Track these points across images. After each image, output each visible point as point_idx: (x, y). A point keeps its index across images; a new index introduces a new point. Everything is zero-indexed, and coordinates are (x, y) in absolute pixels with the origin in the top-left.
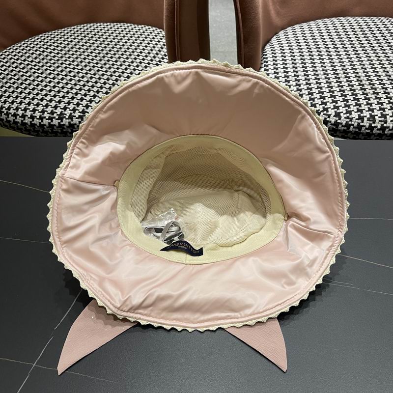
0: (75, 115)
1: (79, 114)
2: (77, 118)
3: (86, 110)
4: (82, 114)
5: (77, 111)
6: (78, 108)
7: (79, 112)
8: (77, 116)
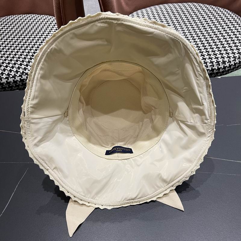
0: (3, 77)
1: (6, 76)
2: (4, 79)
3: (10, 73)
4: (7, 76)
5: (4, 75)
6: (5, 73)
7: (6, 75)
8: (5, 78)
